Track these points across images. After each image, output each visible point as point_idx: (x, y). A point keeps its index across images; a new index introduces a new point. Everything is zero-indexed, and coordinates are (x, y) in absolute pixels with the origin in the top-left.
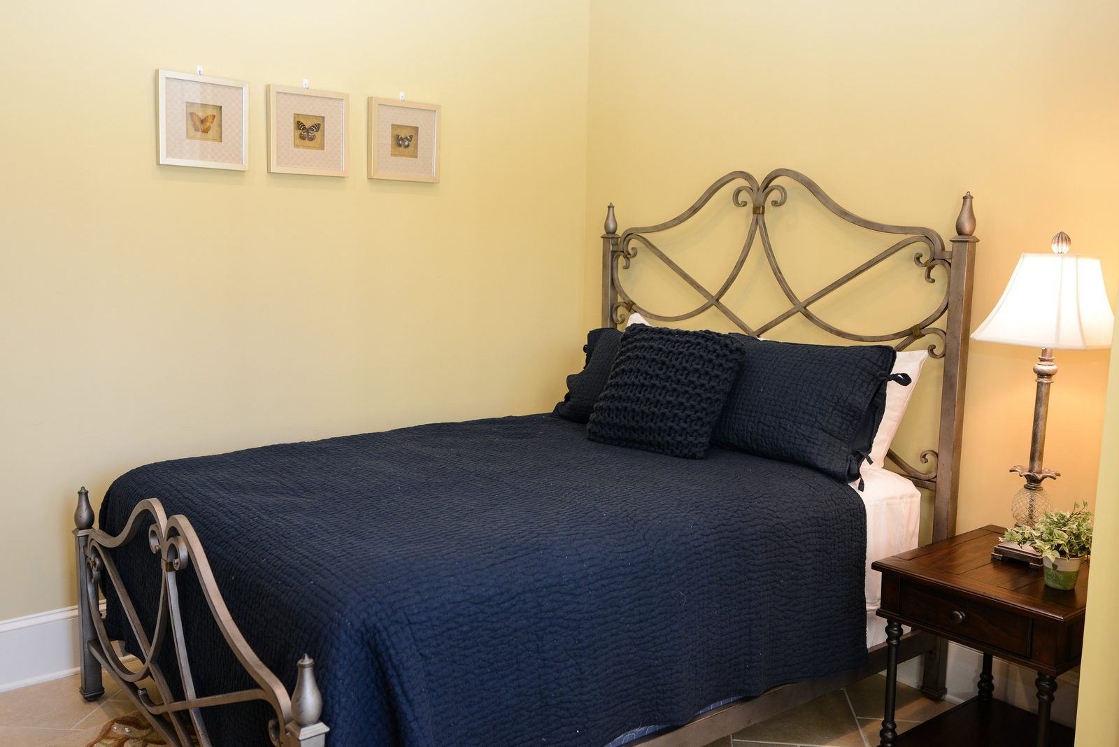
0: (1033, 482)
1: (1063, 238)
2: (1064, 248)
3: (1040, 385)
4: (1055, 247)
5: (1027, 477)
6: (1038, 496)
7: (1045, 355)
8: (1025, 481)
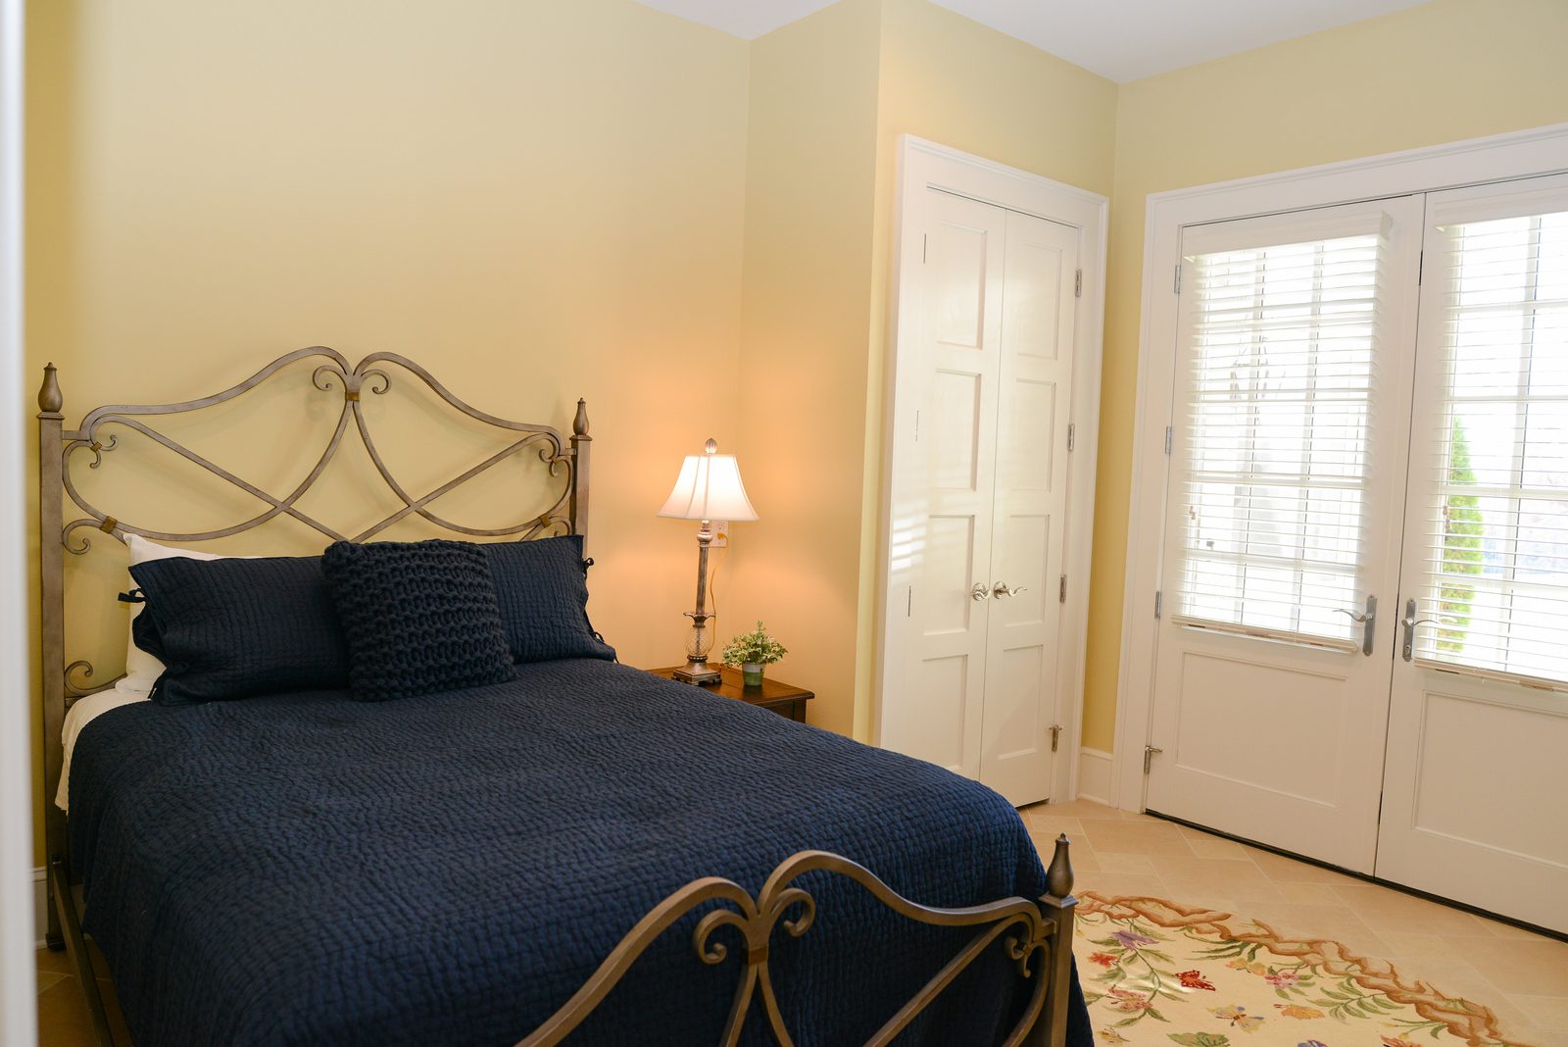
0: (699, 621)
1: (711, 442)
2: (713, 450)
3: (701, 549)
4: (707, 450)
5: (695, 619)
6: (701, 630)
7: (706, 529)
8: (693, 622)
